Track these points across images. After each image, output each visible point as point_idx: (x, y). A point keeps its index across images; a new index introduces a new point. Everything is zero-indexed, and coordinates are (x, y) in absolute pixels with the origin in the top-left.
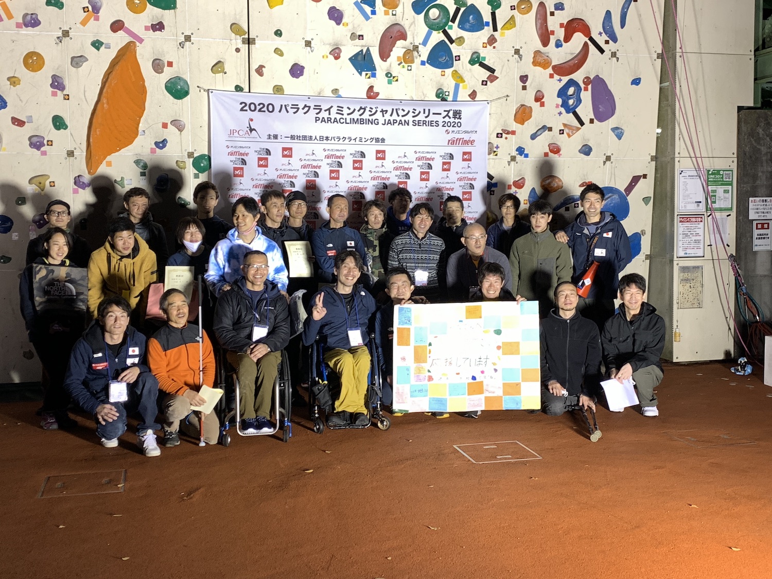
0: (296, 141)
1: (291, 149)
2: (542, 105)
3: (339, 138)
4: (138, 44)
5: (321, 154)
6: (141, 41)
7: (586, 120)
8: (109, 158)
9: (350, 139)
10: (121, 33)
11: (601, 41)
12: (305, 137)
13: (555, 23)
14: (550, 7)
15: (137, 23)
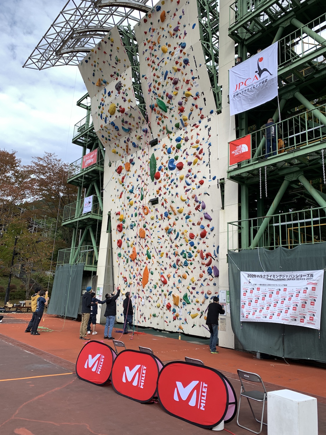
0: (261, 286)
1: (259, 288)
2: (205, 273)
3: (273, 285)
5: (267, 290)
6: (148, 265)
7: (214, 277)
8: (145, 286)
9: (277, 285)
11: (214, 257)
12: (264, 285)
13: (204, 254)
14: (203, 251)
15: (147, 262)
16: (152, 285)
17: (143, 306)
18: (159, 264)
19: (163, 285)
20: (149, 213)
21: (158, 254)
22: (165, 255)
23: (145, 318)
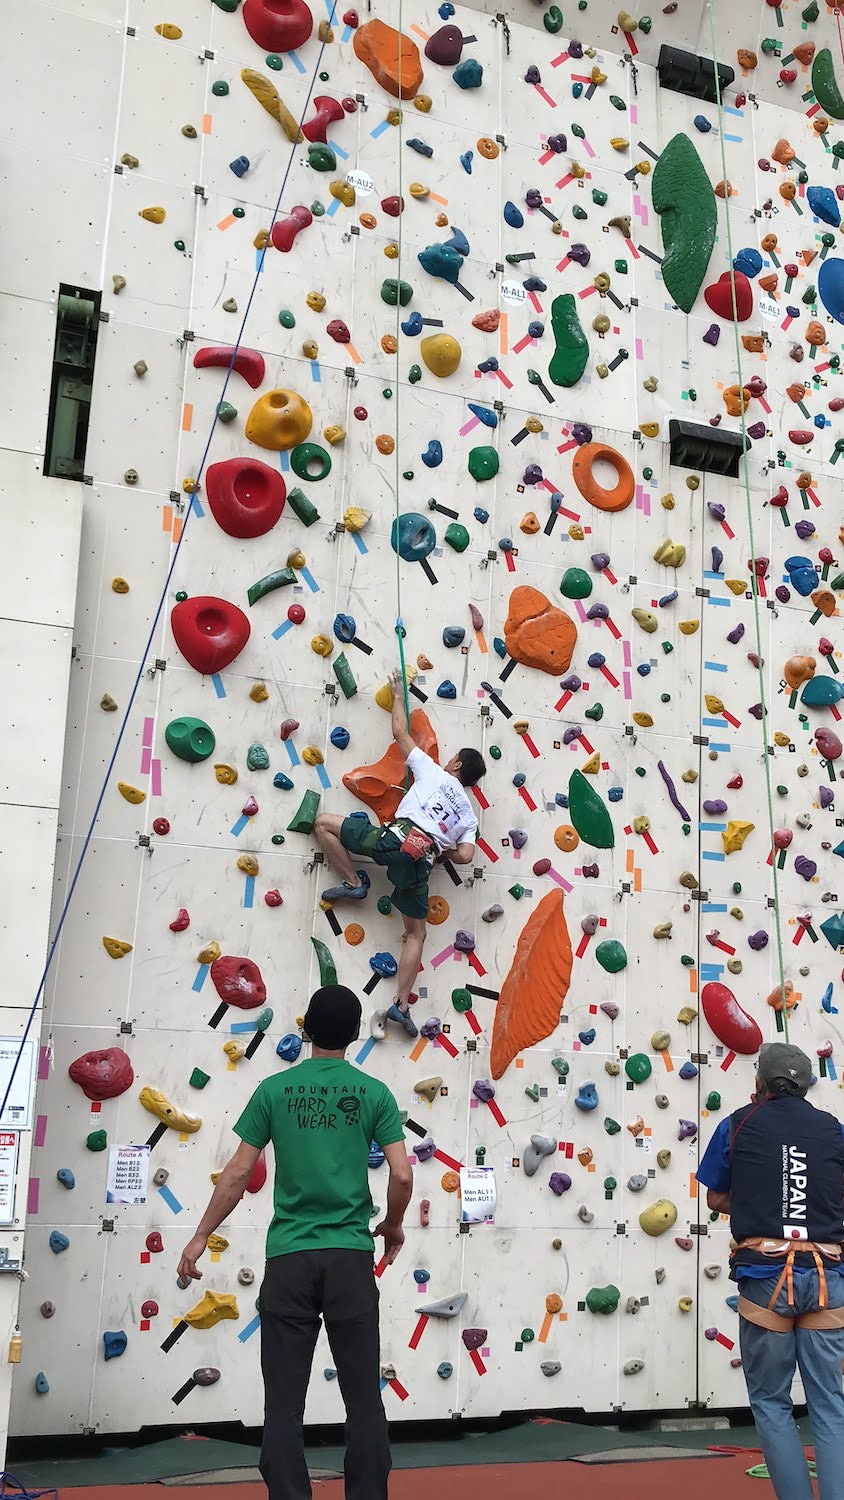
4: (566, 892)
6: (569, 888)
8: (520, 1055)
10: (546, 877)
15: (566, 864)
16: (604, 1050)
17: (464, 1228)
18: (700, 896)
19: (716, 1061)
20: (632, 510)
21: (694, 825)
22: (760, 844)
23: (474, 1340)
